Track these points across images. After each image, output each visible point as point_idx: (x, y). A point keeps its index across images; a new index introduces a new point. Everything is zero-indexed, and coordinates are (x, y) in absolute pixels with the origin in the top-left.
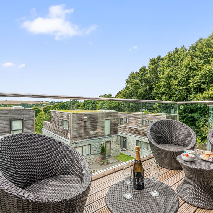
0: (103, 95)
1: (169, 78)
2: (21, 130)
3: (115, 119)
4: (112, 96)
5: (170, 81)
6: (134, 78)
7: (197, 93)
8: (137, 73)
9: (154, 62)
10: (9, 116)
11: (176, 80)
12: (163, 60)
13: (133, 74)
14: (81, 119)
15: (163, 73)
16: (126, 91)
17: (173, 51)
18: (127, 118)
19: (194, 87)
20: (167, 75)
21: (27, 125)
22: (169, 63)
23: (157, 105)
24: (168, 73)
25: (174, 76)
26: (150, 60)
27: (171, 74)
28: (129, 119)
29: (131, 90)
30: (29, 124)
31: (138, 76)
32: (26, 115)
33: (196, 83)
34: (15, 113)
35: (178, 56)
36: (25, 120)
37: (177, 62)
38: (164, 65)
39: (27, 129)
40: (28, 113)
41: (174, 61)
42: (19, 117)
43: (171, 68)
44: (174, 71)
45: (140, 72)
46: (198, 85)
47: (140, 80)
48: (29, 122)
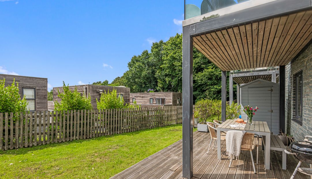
0: (97, 82)
1: (173, 60)
2: (33, 99)
3: (126, 95)
4: (109, 83)
5: (174, 62)
6: (137, 61)
7: (197, 72)
8: (140, 57)
9: (157, 46)
10: (21, 83)
11: (179, 61)
12: (165, 44)
13: (135, 57)
14: (96, 91)
15: (167, 56)
16: (128, 73)
17: (174, 37)
18: (133, 99)
19: (196, 67)
20: (170, 57)
21: (40, 95)
22: (172, 46)
23: (160, 87)
24: (172, 56)
25: (178, 58)
26: (153, 44)
27: (175, 56)
28: (135, 99)
29: (134, 72)
30: (42, 94)
31: (141, 59)
32: (39, 84)
33: (197, 64)
34: (27, 80)
35: (180, 41)
36: (37, 89)
37: (179, 46)
38: (167, 49)
39: (39, 99)
40: (41, 82)
41: (176, 45)
42: (31, 86)
43: (174, 51)
44: (177, 54)
45: (143, 56)
46: (198, 65)
47: (143, 63)
48: (42, 92)
